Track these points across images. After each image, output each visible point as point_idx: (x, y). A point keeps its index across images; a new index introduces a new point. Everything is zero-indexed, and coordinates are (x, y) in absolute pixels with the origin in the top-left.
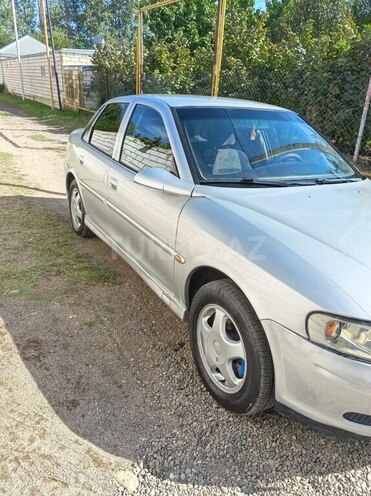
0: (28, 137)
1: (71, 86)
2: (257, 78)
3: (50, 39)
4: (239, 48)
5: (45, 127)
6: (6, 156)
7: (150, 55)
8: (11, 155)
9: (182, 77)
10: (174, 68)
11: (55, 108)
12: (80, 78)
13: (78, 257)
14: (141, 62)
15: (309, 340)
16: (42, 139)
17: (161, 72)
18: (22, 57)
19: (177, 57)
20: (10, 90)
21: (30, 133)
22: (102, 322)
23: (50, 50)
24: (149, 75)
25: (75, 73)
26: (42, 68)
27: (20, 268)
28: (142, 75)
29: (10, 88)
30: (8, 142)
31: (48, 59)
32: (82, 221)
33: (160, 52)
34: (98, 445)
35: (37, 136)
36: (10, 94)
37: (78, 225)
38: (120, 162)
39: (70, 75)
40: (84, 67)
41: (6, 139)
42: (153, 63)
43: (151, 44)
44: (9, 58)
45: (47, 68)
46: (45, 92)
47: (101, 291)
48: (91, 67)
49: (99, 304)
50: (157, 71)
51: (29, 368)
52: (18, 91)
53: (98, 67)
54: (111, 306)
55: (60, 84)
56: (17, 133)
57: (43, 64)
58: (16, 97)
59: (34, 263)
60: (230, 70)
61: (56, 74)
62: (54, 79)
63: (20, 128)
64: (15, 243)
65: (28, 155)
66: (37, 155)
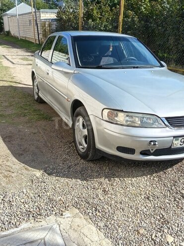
0: (20, 59)
1: (45, 31)
2: (143, 22)
3: (34, 4)
4: (135, 6)
5: (29, 54)
6: (7, 68)
7: (87, 12)
8: (10, 68)
9: (105, 23)
10: (100, 18)
11: (36, 44)
12: (50, 25)
13: (35, 110)
14: (82, 15)
15: (103, 120)
16: (27, 60)
17: (93, 21)
18: (19, 15)
19: (103, 12)
20: (12, 34)
21: (21, 57)
22: (40, 133)
23: (34, 10)
24: (86, 22)
25: (47, 23)
26: (30, 21)
27: (7, 113)
28: (82, 23)
29: (12, 33)
30: (8, 62)
31: (33, 15)
32: (38, 94)
33: (92, 10)
34: (28, 166)
35: (24, 58)
36: (12, 36)
37: (36, 97)
38: (51, 62)
39: (45, 24)
40: (52, 20)
41: (8, 60)
42: (88, 16)
43: (87, 6)
44: (12, 16)
45: (32, 21)
46: (31, 34)
47: (43, 123)
48: (55, 19)
49: (40, 127)
50: (90, 20)
51: (5, 144)
52: (17, 34)
53: (59, 20)
54: (46, 128)
55: (39, 30)
56: (14, 57)
57: (30, 19)
58: (16, 38)
59: (14, 112)
60: (129, 18)
61: (37, 24)
62: (36, 27)
63: (16, 54)
64: (7, 104)
65: (18, 68)
66: (22, 67)
